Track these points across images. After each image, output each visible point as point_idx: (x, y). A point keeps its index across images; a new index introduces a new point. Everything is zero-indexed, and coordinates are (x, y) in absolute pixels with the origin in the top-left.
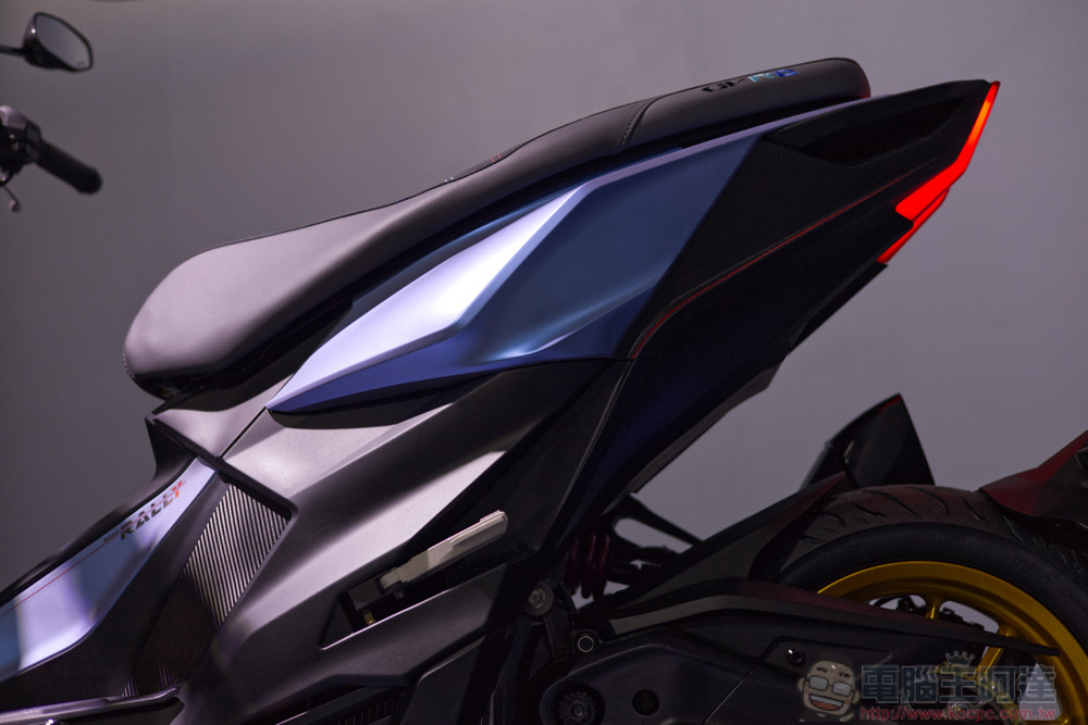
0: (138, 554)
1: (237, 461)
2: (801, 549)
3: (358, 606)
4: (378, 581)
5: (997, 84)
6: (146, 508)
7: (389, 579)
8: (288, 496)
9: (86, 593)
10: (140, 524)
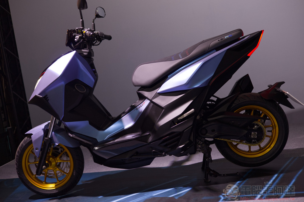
0: (140, 113)
1: (154, 100)
2: (234, 105)
3: (175, 122)
4: (177, 119)
5: (263, 30)
6: (140, 106)
7: (179, 119)
8: (163, 106)
9: (132, 118)
10: (139, 108)
